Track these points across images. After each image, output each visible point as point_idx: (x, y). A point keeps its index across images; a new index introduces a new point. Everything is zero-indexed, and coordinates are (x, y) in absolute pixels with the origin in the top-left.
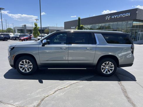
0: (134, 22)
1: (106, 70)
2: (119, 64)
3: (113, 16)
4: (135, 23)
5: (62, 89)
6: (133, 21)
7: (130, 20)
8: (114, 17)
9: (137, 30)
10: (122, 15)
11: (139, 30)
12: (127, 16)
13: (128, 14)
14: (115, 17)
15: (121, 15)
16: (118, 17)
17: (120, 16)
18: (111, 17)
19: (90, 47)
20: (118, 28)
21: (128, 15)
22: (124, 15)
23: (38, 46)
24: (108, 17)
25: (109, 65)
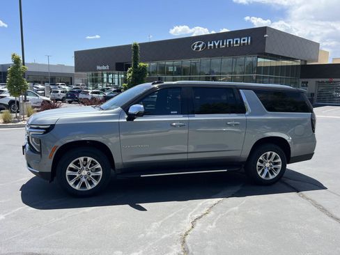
0: (259, 60)
1: (266, 171)
2: (292, 156)
3: (211, 43)
4: (262, 62)
5: (200, 218)
6: (258, 57)
7: (251, 53)
8: (212, 45)
9: (266, 77)
10: (232, 40)
11: (271, 80)
12: (244, 44)
13: (246, 38)
14: (217, 45)
15: (230, 42)
16: (223, 44)
17: (227, 43)
18: (207, 45)
19: (235, 120)
20: (223, 74)
21: (246, 41)
22: (237, 41)
23: (117, 121)
24: (198, 44)
25: (272, 160)
